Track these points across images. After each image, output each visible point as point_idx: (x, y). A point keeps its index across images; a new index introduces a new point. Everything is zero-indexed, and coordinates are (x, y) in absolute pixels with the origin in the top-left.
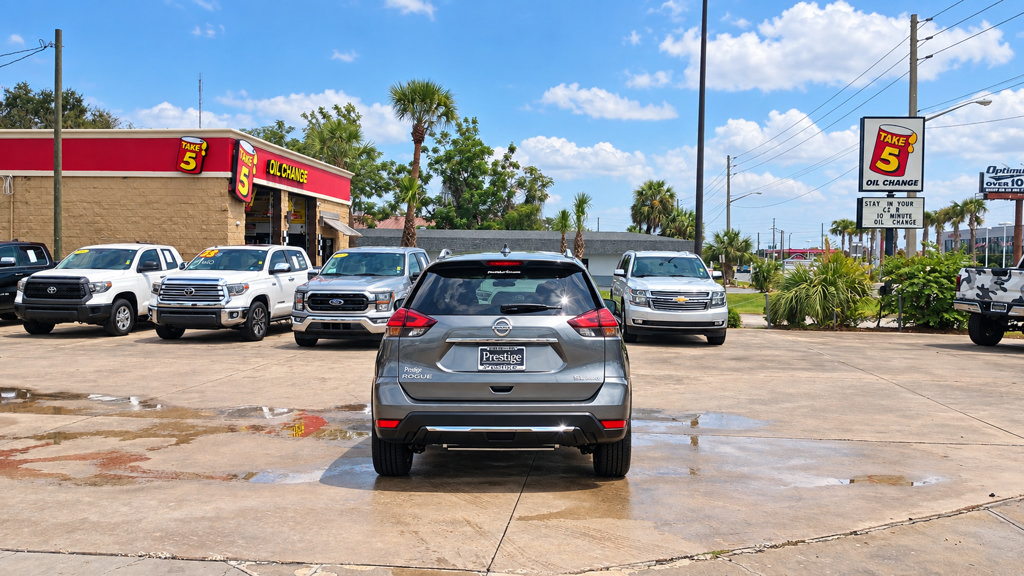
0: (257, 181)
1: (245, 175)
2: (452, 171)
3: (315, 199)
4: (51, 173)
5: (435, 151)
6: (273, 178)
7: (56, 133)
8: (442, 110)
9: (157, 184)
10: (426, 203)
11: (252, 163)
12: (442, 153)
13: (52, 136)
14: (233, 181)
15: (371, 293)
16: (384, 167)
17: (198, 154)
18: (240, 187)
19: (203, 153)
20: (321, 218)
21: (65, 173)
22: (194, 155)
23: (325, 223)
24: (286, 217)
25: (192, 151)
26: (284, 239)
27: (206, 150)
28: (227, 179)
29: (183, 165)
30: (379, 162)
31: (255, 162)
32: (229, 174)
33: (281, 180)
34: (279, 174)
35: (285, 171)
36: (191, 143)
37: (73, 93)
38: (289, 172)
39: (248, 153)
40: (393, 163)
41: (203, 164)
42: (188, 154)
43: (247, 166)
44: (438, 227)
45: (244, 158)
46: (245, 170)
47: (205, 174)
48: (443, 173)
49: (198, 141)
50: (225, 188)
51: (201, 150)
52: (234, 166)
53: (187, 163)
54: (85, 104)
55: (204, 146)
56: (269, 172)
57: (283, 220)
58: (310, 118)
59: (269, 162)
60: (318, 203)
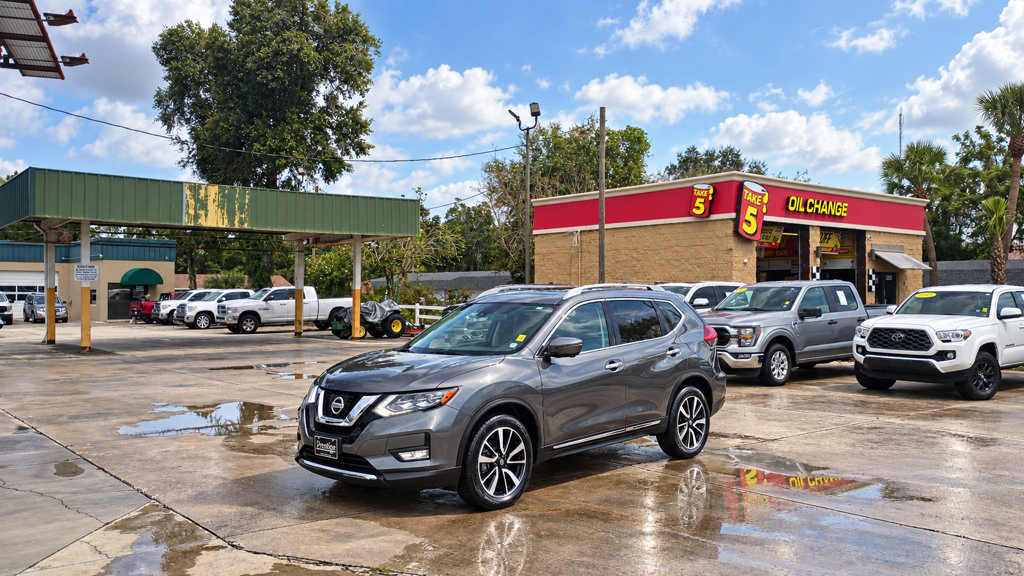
0: (767, 218)
1: (751, 214)
3: (863, 232)
4: (596, 227)
6: (796, 214)
11: (762, 202)
13: (598, 197)
14: (737, 222)
15: (735, 327)
17: (706, 198)
18: (745, 227)
19: (710, 198)
20: (872, 251)
21: (607, 226)
22: (702, 200)
23: (877, 257)
24: (816, 253)
25: (701, 197)
26: (814, 276)
27: (712, 195)
28: (732, 220)
29: (695, 211)
31: (766, 200)
32: (733, 215)
33: (806, 215)
34: (802, 210)
35: (812, 205)
36: (701, 190)
38: (816, 206)
39: (754, 193)
41: (712, 207)
42: (699, 200)
43: (754, 205)
45: (748, 196)
46: (752, 210)
47: (714, 217)
49: (706, 187)
50: (730, 231)
51: (708, 195)
52: (738, 206)
53: (698, 208)
55: (711, 191)
56: (787, 209)
57: (812, 257)
59: (789, 198)
60: (868, 236)
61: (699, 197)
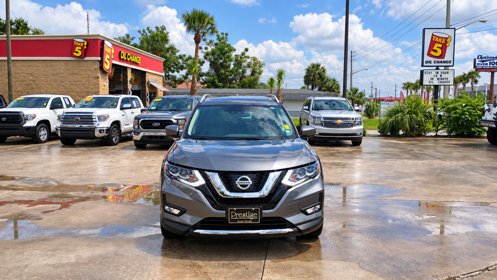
0: (114, 62)
1: (108, 59)
2: (214, 59)
3: (145, 72)
4: (6, 58)
5: (206, 48)
6: (123, 60)
7: (7, 37)
8: (209, 26)
9: (63, 64)
10: (201, 75)
11: (111, 52)
12: (210, 49)
13: (6, 39)
14: (101, 62)
15: (175, 119)
16: (181, 57)
17: (83, 47)
18: (105, 65)
19: (85, 47)
20: (149, 81)
21: (13, 58)
22: (80, 48)
23: (151, 84)
24: (130, 81)
25: (79, 46)
26: (129, 92)
27: (86, 46)
28: (98, 61)
29: (75, 54)
30: (178, 54)
31: (113, 52)
32: (99, 59)
33: (127, 62)
34: (126, 59)
35: (129, 57)
36: (78, 42)
37: (23, 21)
38: (131, 57)
39: (108, 47)
40: (184, 55)
41: (86, 52)
42: (77, 48)
43: (109, 54)
44: (208, 87)
45: (106, 49)
46: (107, 56)
47: (87, 58)
48: (210, 60)
49: (82, 41)
50: (97, 66)
51: (84, 45)
52: (102, 54)
53: (77, 52)
54: (29, 26)
55: (86, 44)
56: (120, 58)
57: (128, 83)
58: (142, 32)
59: (120, 52)
60: (147, 74)
61: (77, 46)
